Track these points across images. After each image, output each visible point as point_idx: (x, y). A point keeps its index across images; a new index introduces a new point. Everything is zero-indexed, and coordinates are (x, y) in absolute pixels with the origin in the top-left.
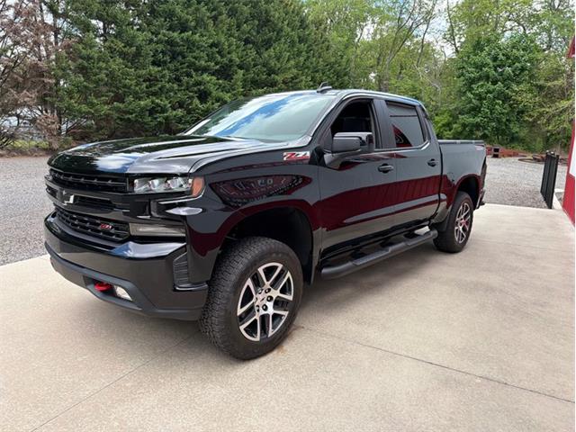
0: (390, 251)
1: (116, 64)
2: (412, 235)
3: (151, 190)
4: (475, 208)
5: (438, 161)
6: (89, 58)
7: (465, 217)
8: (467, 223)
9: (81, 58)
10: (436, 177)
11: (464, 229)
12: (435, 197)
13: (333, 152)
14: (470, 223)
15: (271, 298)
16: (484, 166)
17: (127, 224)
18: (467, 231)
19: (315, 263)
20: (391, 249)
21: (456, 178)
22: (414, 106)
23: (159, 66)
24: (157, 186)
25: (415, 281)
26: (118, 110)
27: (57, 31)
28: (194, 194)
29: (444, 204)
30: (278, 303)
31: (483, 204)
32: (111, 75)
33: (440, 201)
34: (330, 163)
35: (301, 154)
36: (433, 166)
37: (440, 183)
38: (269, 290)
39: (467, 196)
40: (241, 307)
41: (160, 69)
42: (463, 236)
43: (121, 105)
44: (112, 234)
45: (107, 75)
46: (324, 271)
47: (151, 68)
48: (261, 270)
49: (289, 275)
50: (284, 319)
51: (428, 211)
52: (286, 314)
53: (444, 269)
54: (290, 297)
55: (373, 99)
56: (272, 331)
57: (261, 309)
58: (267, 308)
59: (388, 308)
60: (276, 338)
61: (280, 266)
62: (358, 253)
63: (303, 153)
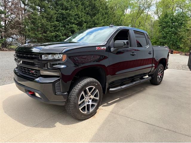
1: (44, 21)
2: (142, 78)
3: (48, 59)
4: (165, 69)
5: (152, 53)
6: (35, 19)
7: (161, 73)
8: (162, 75)
9: (33, 19)
10: (151, 59)
11: (161, 77)
12: (151, 65)
13: (114, 48)
14: (163, 75)
15: (91, 98)
16: (168, 55)
17: (40, 71)
18: (162, 78)
19: (107, 87)
20: (134, 83)
21: (158, 59)
22: (144, 33)
23: (58, 22)
24: (50, 57)
25: (143, 94)
26: (44, 36)
27: (25, 10)
28: (63, 61)
29: (154, 68)
30: (93, 100)
31: (168, 68)
32: (42, 25)
33: (152, 67)
34: (113, 51)
36: (150, 54)
37: (152, 60)
38: (90, 96)
39: (162, 65)
40: (80, 101)
42: (160, 79)
43: (46, 35)
44: (35, 74)
45: (41, 25)
46: (111, 89)
47: (55, 22)
48: (87, 88)
49: (97, 90)
50: (95, 106)
51: (148, 70)
52: (96, 104)
53: (152, 90)
54: (98, 98)
55: (129, 30)
56: (91, 110)
57: (87, 102)
58: (89, 102)
59: (133, 103)
60: (92, 113)
61: (94, 87)
62: (123, 84)
63: (103, 47)
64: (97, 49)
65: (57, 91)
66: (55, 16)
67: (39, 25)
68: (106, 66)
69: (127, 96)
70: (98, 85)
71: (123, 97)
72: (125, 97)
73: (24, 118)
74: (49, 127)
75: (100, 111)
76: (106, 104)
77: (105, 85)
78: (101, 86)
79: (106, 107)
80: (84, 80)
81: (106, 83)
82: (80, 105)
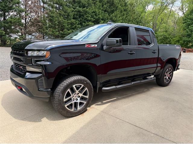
0: (132, 84)
1: (61, 19)
2: (145, 78)
4: (174, 71)
5: (157, 52)
6: (53, 17)
7: (170, 73)
8: (170, 76)
9: (50, 16)
10: (157, 58)
11: (169, 78)
12: (155, 65)
13: (107, 45)
14: (172, 76)
15: (80, 96)
16: (180, 55)
17: (26, 67)
18: (170, 79)
19: (98, 86)
20: (133, 83)
21: (165, 59)
22: (149, 31)
23: (75, 19)
25: (144, 95)
27: (44, 8)
28: (46, 57)
29: (159, 68)
30: (82, 98)
31: (179, 69)
32: (59, 22)
33: (157, 67)
35: (93, 45)
36: (154, 53)
37: (158, 60)
38: (79, 94)
39: (171, 65)
40: (65, 99)
41: (75, 20)
42: (168, 80)
44: (22, 70)
45: (58, 22)
46: (104, 88)
47: (72, 20)
48: (74, 86)
49: (86, 89)
50: (84, 104)
52: (85, 102)
53: (157, 92)
54: (87, 97)
55: (129, 27)
56: (79, 108)
57: (75, 100)
58: (77, 100)
59: (129, 104)
60: (80, 111)
61: (83, 85)
62: (120, 83)
63: (94, 45)
64: (86, 47)
65: (39, 87)
66: (72, 14)
67: (57, 22)
68: (97, 66)
69: (126, 96)
70: (87, 83)
71: (121, 97)
72: (123, 97)
73: (16, 111)
74: (35, 121)
75: (91, 109)
76: (100, 103)
77: (97, 84)
78: (91, 84)
79: (99, 106)
80: (71, 78)
81: (97, 82)
82: (66, 102)
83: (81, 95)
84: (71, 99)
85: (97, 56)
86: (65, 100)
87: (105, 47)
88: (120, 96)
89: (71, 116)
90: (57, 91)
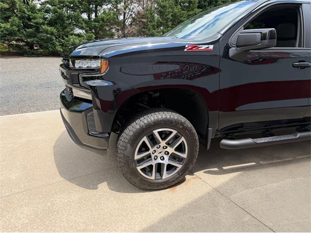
0: (298, 136)
1: (177, 9)
9: (160, 7)
13: (237, 46)
15: (168, 153)
17: (72, 89)
19: (210, 137)
20: (299, 135)
23: (201, 8)
30: (173, 157)
32: (174, 15)
35: (204, 47)
38: (166, 147)
40: (138, 155)
45: (172, 16)
46: (225, 142)
47: (196, 9)
48: (156, 132)
49: (183, 139)
50: (178, 170)
52: (179, 166)
54: (185, 156)
55: (301, 4)
56: (166, 176)
57: (159, 158)
58: (164, 158)
60: (168, 181)
61: (175, 132)
62: (268, 133)
64: (186, 50)
65: (90, 128)
67: (170, 16)
68: (211, 92)
69: (278, 161)
70: (185, 128)
71: (267, 162)
72: (272, 163)
75: (194, 180)
76: (216, 169)
77: (207, 131)
78: (194, 131)
79: (213, 176)
80: (150, 115)
81: (208, 127)
82: (140, 161)
83: (171, 150)
84: (149, 156)
85: (213, 70)
86: (137, 157)
87: (232, 51)
88: (265, 159)
89: (148, 188)
90: (123, 139)
